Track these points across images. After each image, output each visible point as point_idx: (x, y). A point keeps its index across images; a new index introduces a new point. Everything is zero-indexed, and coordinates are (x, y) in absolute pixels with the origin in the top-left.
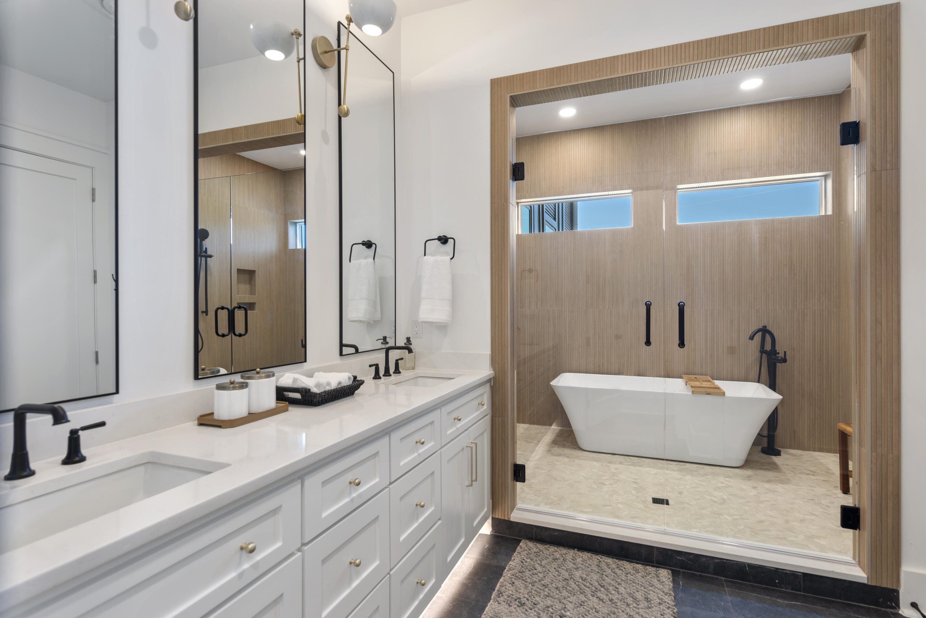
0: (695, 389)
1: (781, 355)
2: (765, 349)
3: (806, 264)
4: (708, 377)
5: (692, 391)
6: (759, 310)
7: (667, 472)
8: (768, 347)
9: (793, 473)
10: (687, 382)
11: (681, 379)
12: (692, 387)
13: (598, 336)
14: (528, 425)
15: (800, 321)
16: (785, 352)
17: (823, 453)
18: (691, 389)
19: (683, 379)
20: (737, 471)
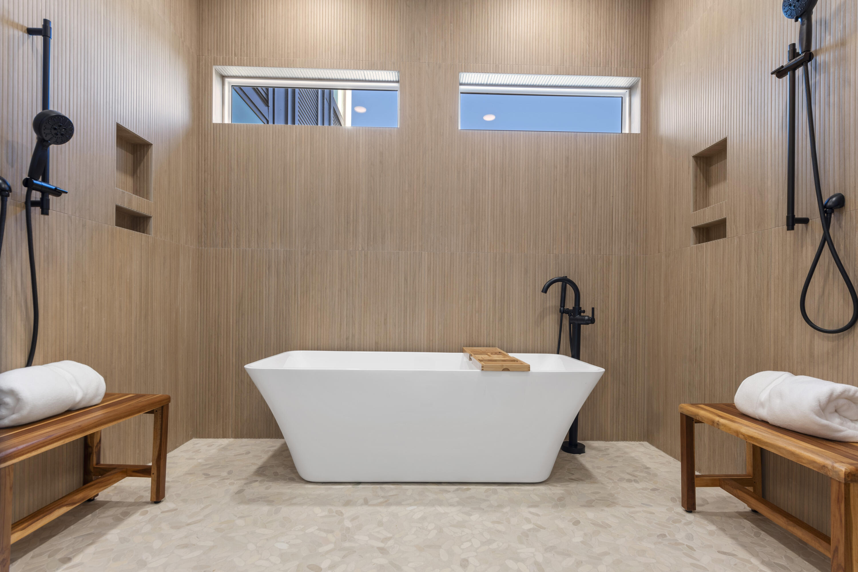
0: (484, 363)
1: (588, 313)
2: (565, 308)
3: (611, 195)
4: (496, 349)
5: (482, 367)
6: (558, 256)
7: (441, 509)
8: (570, 305)
9: (611, 481)
10: (471, 355)
11: (462, 354)
12: (480, 361)
13: (345, 292)
14: (231, 440)
15: (605, 271)
16: (593, 309)
17: (627, 442)
18: (480, 364)
19: (465, 354)
20: (541, 488)
